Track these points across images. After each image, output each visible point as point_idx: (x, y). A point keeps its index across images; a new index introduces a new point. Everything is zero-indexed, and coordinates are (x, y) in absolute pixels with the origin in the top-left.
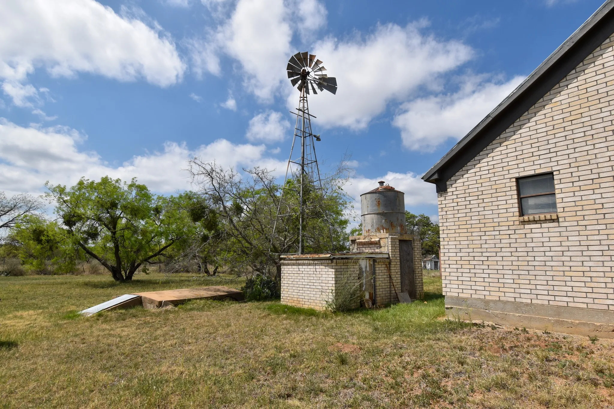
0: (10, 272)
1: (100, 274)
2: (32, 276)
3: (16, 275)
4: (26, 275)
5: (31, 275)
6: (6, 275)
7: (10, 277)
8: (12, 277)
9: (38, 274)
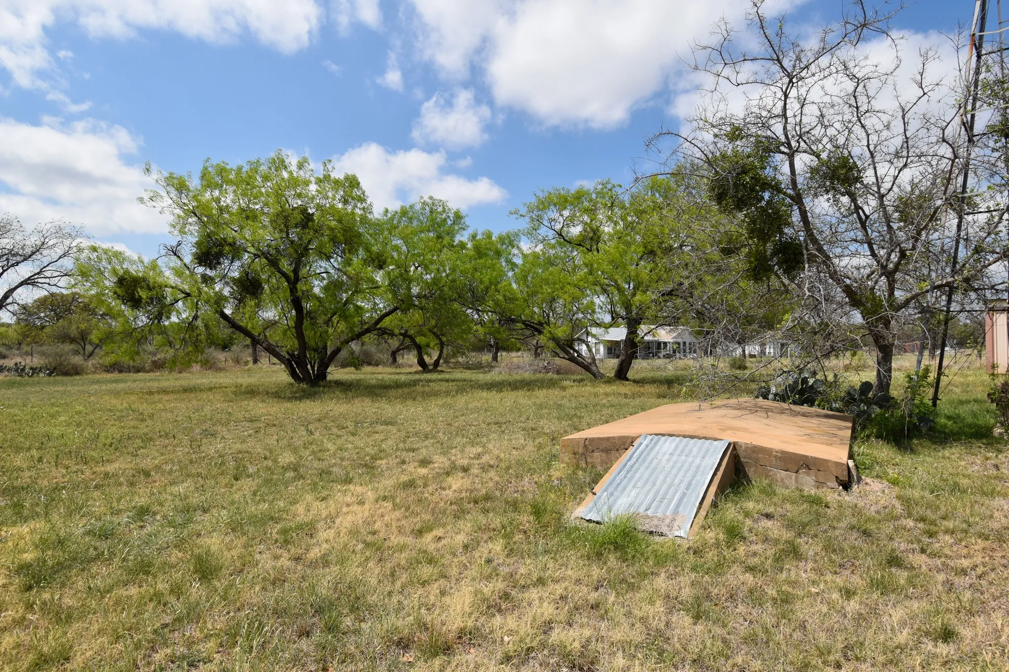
0: (55, 369)
1: (220, 370)
2: (98, 376)
3: (66, 374)
4: (87, 374)
5: (94, 372)
6: (50, 375)
7: (57, 378)
8: (60, 378)
9: (108, 371)
